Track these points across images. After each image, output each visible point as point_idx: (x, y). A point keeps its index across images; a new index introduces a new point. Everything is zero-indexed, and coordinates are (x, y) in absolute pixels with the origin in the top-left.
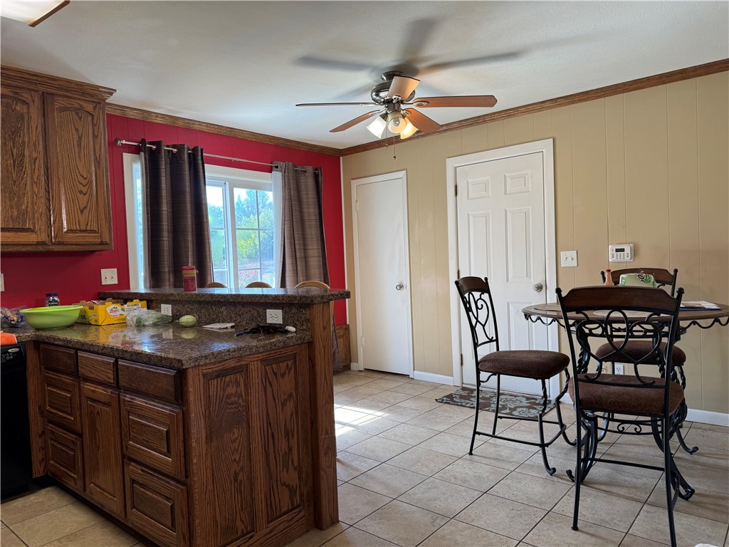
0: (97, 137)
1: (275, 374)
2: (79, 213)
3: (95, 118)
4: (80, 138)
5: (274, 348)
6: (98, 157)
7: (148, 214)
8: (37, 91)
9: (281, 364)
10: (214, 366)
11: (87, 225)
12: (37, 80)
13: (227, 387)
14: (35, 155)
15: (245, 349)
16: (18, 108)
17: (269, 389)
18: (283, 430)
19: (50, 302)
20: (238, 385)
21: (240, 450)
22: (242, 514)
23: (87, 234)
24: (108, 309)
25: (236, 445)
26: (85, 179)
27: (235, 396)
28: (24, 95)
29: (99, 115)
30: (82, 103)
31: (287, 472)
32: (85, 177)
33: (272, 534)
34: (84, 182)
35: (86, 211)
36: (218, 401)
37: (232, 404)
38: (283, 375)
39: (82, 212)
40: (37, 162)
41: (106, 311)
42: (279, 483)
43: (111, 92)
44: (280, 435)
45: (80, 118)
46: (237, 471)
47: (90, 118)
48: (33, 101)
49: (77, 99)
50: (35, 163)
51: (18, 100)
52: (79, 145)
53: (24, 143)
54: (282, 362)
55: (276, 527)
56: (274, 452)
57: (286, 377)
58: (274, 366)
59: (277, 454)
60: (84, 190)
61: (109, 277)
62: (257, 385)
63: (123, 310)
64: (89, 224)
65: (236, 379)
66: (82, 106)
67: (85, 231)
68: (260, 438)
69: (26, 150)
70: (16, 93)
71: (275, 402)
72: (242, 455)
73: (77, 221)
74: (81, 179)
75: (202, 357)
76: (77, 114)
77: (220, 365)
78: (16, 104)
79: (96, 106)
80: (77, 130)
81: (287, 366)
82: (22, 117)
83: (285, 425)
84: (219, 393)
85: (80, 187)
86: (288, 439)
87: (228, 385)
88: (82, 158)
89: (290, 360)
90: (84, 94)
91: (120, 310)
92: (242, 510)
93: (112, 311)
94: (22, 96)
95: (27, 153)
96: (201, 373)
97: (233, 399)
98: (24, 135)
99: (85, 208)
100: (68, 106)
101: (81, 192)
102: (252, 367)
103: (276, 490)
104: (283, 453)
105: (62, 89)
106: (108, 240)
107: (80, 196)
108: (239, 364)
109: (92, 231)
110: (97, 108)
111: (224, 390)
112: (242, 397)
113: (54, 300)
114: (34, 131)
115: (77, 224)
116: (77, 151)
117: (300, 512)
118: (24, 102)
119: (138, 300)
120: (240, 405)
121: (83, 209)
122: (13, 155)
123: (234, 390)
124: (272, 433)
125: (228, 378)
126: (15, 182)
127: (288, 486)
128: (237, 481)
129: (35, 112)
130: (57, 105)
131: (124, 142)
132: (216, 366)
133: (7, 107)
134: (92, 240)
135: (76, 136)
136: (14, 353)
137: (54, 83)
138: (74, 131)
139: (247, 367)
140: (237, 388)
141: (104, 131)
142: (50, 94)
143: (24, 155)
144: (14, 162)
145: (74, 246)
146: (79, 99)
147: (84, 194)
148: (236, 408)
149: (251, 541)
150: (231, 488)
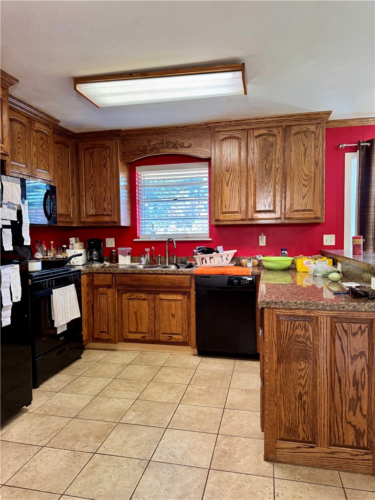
0: (317, 147)
1: (346, 331)
2: (302, 199)
3: (317, 135)
4: (306, 150)
5: (342, 309)
6: (317, 160)
7: (359, 196)
8: (282, 126)
9: (352, 324)
10: (285, 311)
11: (306, 206)
12: (281, 120)
13: (296, 329)
14: (278, 166)
15: (312, 305)
16: (270, 140)
17: (338, 343)
18: (351, 380)
19: (282, 254)
20: (307, 330)
21: (305, 378)
22: (305, 426)
23: (307, 212)
24: (304, 262)
25: (303, 373)
26: (307, 176)
27: (303, 338)
28: (274, 131)
29: (319, 132)
30: (308, 127)
31: (354, 415)
32: (307, 175)
33: (333, 456)
34: (307, 178)
35: (307, 197)
36: (288, 337)
37: (299, 342)
38: (354, 334)
39: (304, 198)
40: (279, 170)
41: (302, 263)
42: (344, 420)
43: (329, 113)
44: (347, 382)
45: (307, 137)
46: (302, 393)
47: (313, 135)
48: (279, 133)
49: (304, 124)
50: (277, 171)
51: (270, 135)
52: (305, 155)
53: (272, 160)
54: (354, 323)
55: (338, 452)
56: (340, 393)
57: (358, 336)
58: (344, 324)
59: (343, 396)
60: (306, 183)
61: (329, 240)
62: (325, 335)
63: (315, 263)
64: (308, 205)
65: (305, 326)
66: (308, 129)
67: (305, 210)
68: (325, 376)
69: (273, 163)
70: (270, 131)
71: (344, 353)
72: (307, 382)
73: (300, 204)
74: (304, 177)
75: (273, 302)
76: (305, 134)
77: (291, 311)
78: (270, 137)
79: (318, 126)
80: (304, 145)
81: (360, 327)
82: (272, 145)
83: (354, 376)
84: (288, 332)
85: (303, 181)
86: (357, 389)
87: (297, 328)
88: (306, 163)
89: (364, 323)
90: (310, 120)
91: (312, 263)
92: (304, 423)
93: (306, 264)
94: (273, 132)
95: (273, 166)
96: (274, 313)
97: (302, 339)
98: (273, 155)
99: (306, 195)
100: (299, 130)
101: (304, 185)
102: (321, 320)
103: (340, 424)
104: (351, 397)
105: (296, 120)
106: (320, 216)
107: (303, 188)
108: (308, 315)
109: (309, 210)
110: (319, 127)
111: (294, 331)
112: (310, 340)
113: (284, 253)
114: (278, 151)
115: (300, 206)
116: (303, 158)
117: (366, 454)
118: (274, 135)
119: (326, 258)
120: (307, 345)
121: (305, 196)
122: (266, 168)
123: (302, 333)
124: (339, 378)
125: (297, 323)
126: (266, 184)
127: (354, 427)
128: (301, 400)
129: (279, 140)
130: (293, 132)
131: (345, 145)
132: (287, 311)
133: (265, 140)
134: (309, 216)
135: (303, 149)
136: (249, 281)
137: (292, 118)
138: (302, 146)
139: (317, 319)
140: (305, 332)
141: (323, 142)
142: (289, 126)
143: (272, 167)
144: (267, 172)
145: (298, 220)
146: (307, 124)
147: (306, 187)
148: (303, 346)
149: (310, 450)
150: (295, 403)
